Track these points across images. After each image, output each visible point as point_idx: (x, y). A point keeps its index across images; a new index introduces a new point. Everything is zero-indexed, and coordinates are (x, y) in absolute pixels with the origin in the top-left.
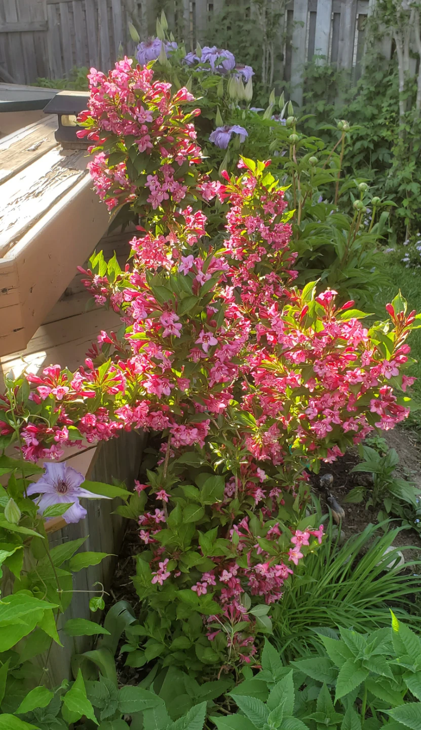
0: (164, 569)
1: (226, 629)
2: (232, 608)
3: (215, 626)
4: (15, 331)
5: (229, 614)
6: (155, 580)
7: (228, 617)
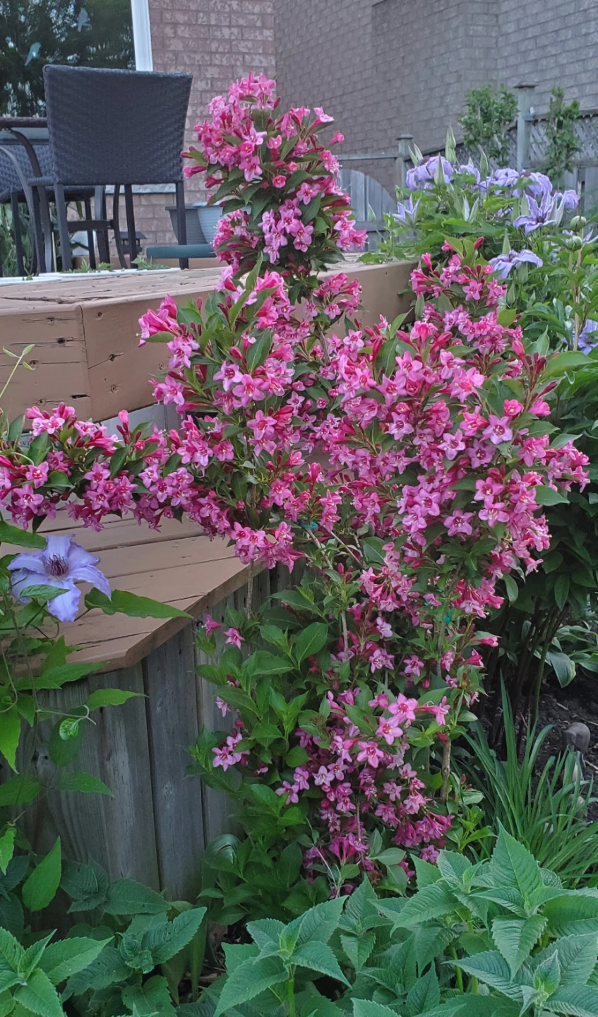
0: (234, 748)
1: (332, 874)
2: (345, 844)
3: (318, 868)
4: (74, 397)
5: (341, 852)
6: (218, 762)
7: (338, 855)
